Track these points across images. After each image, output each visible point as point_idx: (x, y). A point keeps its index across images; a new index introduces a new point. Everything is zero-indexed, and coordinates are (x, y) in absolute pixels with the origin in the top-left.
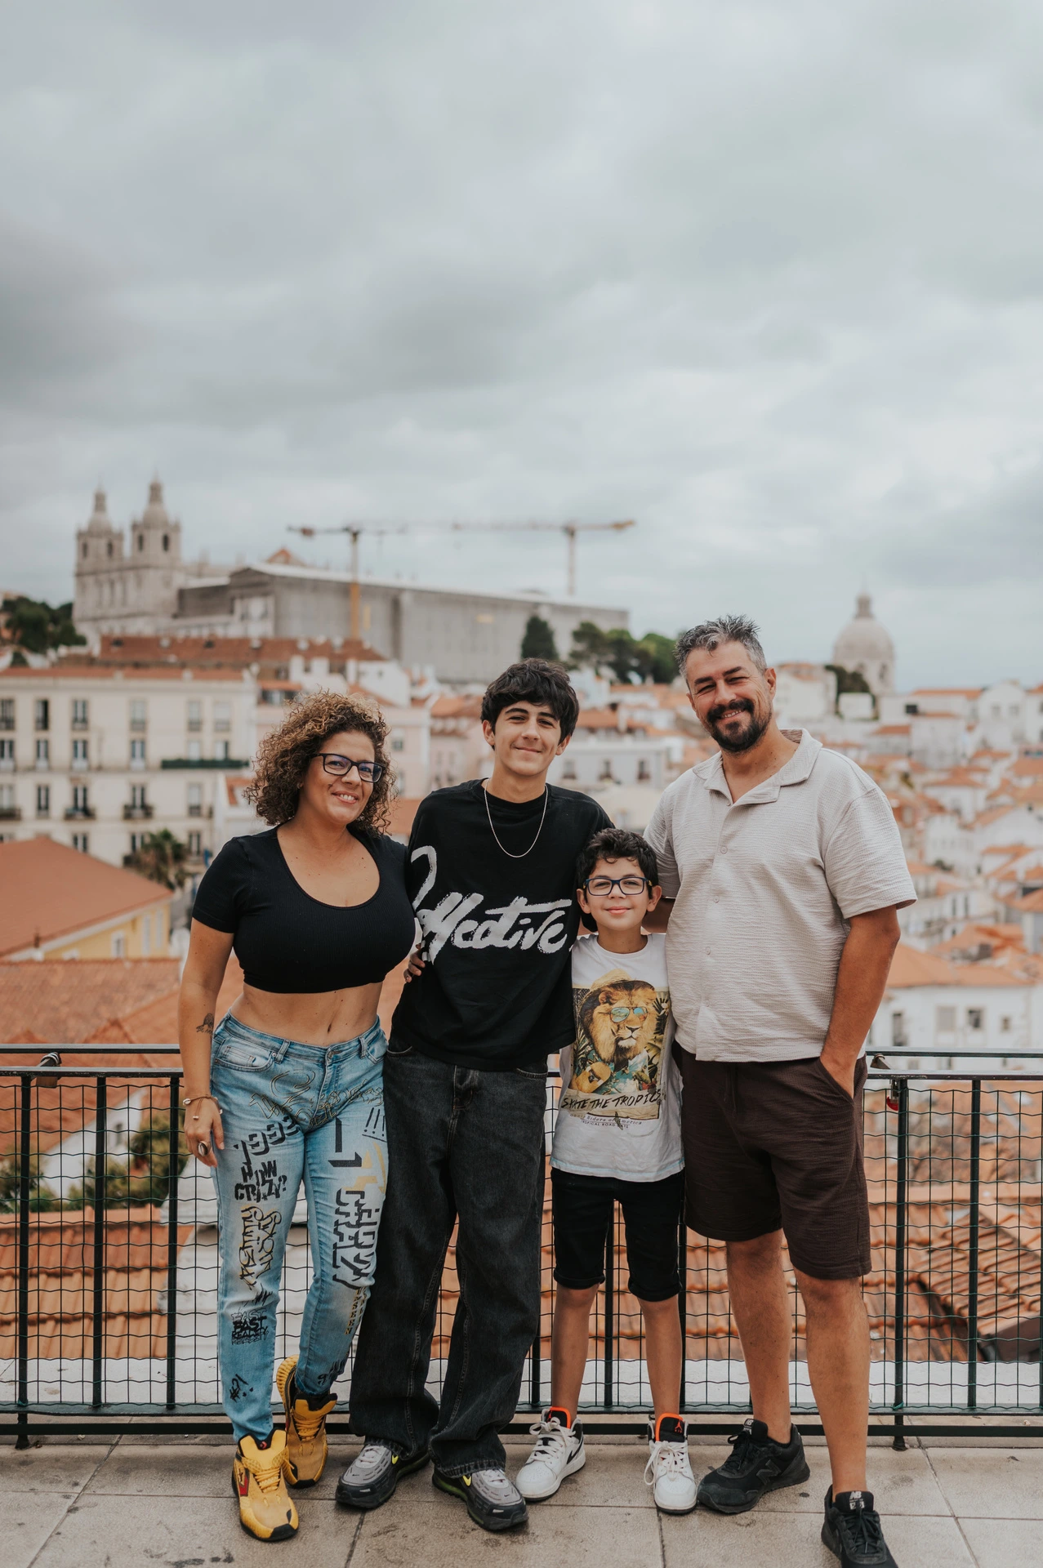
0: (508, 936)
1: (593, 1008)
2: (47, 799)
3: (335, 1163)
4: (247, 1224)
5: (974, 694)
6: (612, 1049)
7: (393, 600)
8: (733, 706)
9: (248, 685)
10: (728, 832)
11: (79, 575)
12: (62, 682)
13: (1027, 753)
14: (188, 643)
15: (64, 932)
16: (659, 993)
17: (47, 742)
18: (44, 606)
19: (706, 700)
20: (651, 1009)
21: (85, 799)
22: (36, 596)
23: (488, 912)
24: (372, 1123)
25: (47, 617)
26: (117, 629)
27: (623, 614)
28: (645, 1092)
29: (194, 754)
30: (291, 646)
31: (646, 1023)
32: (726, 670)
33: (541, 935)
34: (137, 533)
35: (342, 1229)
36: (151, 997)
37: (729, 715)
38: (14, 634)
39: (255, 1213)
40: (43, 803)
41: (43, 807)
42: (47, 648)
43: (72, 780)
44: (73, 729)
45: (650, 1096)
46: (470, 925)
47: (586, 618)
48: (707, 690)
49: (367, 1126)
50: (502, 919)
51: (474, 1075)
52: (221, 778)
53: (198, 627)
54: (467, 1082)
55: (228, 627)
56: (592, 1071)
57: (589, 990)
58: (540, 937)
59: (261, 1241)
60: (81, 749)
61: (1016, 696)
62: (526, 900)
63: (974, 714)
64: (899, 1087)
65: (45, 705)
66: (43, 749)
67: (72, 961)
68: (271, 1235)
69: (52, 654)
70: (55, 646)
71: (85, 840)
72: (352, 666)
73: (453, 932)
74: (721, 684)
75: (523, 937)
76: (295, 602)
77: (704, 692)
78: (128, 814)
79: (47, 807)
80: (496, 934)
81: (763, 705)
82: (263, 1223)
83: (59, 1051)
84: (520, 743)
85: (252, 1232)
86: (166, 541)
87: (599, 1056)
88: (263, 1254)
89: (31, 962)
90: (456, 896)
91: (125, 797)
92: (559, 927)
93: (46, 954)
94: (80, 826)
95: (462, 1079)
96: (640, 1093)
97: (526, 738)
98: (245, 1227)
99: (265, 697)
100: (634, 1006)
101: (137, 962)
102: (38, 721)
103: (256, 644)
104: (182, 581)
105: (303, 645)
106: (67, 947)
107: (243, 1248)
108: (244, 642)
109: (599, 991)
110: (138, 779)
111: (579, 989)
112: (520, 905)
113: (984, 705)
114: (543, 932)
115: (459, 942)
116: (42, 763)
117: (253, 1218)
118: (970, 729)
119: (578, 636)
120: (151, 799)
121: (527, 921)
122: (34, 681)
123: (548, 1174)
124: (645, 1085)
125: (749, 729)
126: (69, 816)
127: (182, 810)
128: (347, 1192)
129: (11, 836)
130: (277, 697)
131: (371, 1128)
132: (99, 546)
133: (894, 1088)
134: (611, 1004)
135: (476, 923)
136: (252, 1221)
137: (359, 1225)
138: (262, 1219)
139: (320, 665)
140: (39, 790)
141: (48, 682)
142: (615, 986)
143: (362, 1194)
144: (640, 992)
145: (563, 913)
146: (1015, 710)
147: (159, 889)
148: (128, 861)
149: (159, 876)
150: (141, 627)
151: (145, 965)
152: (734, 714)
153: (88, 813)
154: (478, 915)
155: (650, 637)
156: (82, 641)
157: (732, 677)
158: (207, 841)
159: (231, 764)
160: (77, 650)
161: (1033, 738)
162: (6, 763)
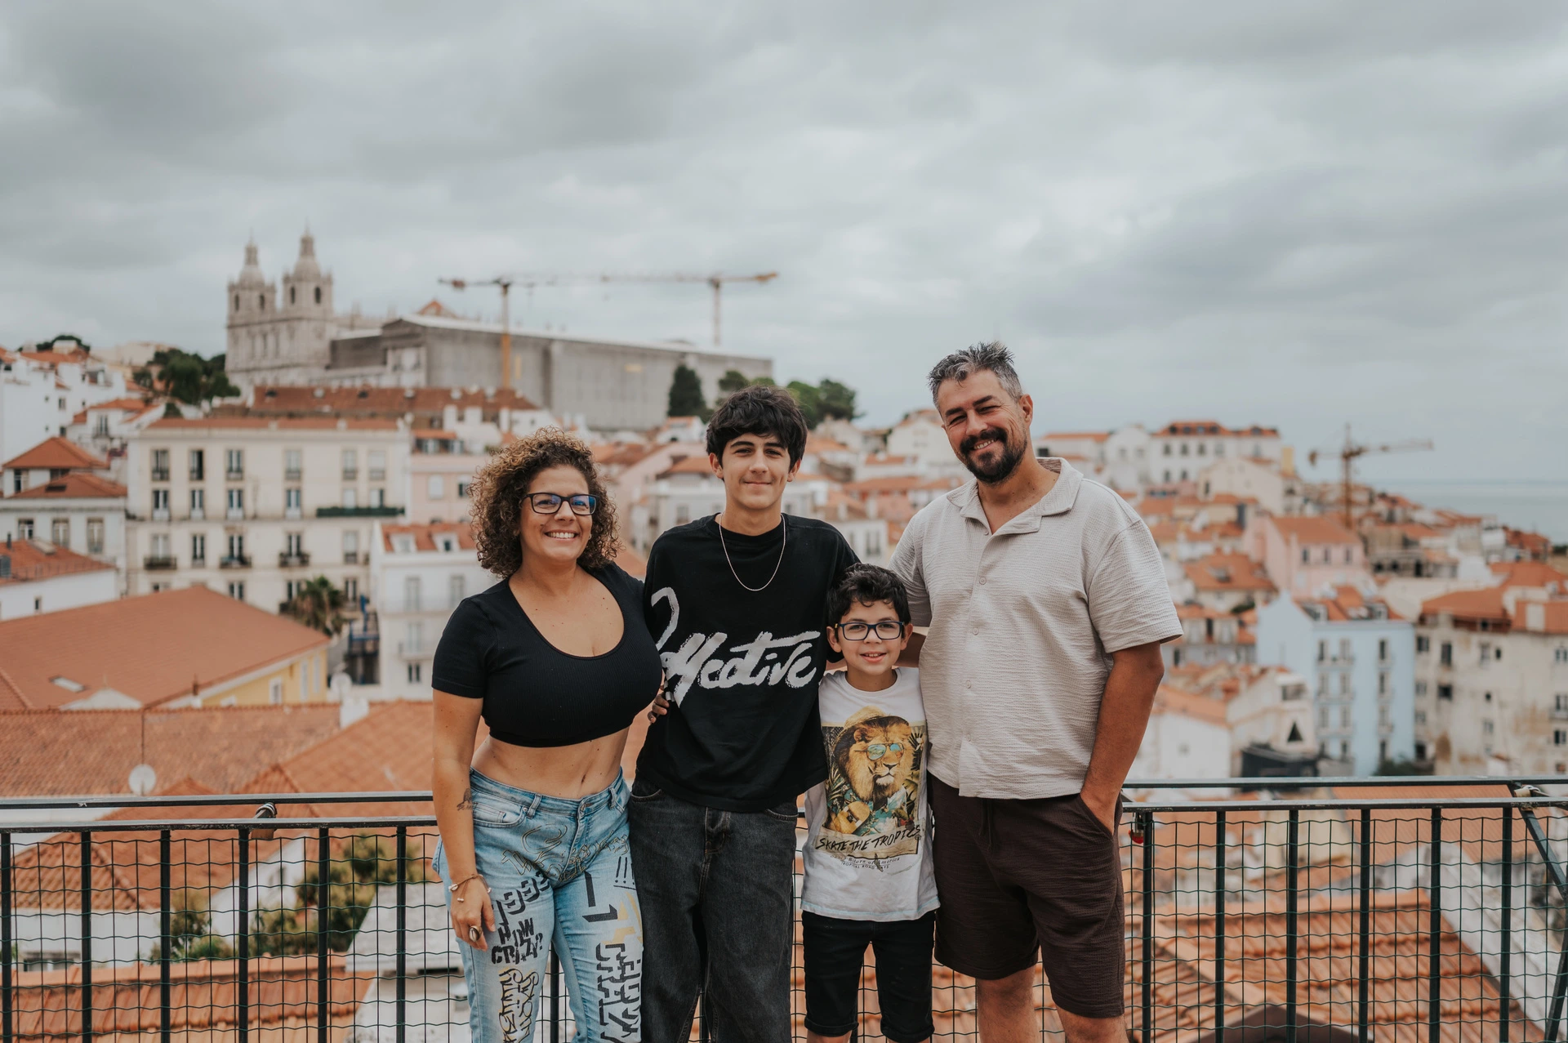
0: (754, 673)
1: (849, 746)
2: (202, 548)
3: (590, 918)
4: (506, 988)
5: (1101, 438)
6: (870, 788)
7: (544, 350)
8: (985, 436)
9: (402, 434)
10: (987, 562)
11: (231, 327)
12: (216, 432)
13: (1152, 493)
14: (342, 393)
15: (222, 679)
16: (914, 728)
17: (201, 492)
18: (196, 357)
19: (959, 431)
20: (908, 745)
21: (241, 548)
22: (189, 348)
23: (733, 650)
24: (622, 872)
25: (200, 368)
26: (270, 380)
27: (767, 363)
28: (903, 828)
29: (350, 503)
30: (445, 396)
31: (902, 760)
32: (976, 400)
33: (789, 669)
34: (290, 286)
35: (606, 984)
36: (311, 742)
37: (982, 446)
38: (167, 385)
39: (515, 975)
40: (198, 552)
41: (198, 557)
42: (201, 400)
43: (227, 529)
44: (228, 479)
45: (908, 832)
46: (715, 665)
47: (732, 367)
48: (958, 421)
49: (617, 876)
50: (747, 656)
51: (726, 817)
52: (377, 525)
53: (351, 378)
54: (719, 825)
55: (383, 378)
56: (849, 811)
57: (842, 728)
58: (788, 671)
59: (521, 1005)
60: (236, 498)
61: (1141, 439)
62: (770, 635)
63: (1102, 458)
64: (1144, 821)
65: (200, 455)
66: (197, 499)
67: (229, 708)
68: (530, 998)
69: (205, 405)
70: (209, 397)
71: (241, 588)
72: (505, 415)
73: (699, 673)
74: (972, 414)
75: (770, 672)
76: (447, 353)
77: (955, 423)
78: (284, 562)
79: (202, 556)
80: (742, 672)
81: (1017, 433)
82: (523, 985)
83: (275, 802)
84: (749, 476)
85: (511, 995)
86: (318, 294)
87: (857, 795)
88: (523, 1018)
89: (189, 709)
90: (699, 637)
91: (281, 545)
92: (807, 660)
93: (204, 701)
94: (236, 575)
95: (713, 822)
96: (898, 829)
97: (754, 472)
98: (504, 992)
99: (419, 446)
100: (890, 742)
101: (297, 707)
102: (192, 471)
103: (409, 394)
104: (333, 332)
105: (456, 395)
106: (226, 694)
107: (503, 1014)
108: (398, 391)
109: (853, 729)
110: (294, 527)
111: (832, 728)
112: (765, 640)
113: (1112, 448)
114: (790, 667)
115: (706, 683)
116: (197, 513)
117: (512, 982)
118: (1099, 470)
119: (724, 384)
120: (307, 547)
121: (773, 656)
122: (189, 432)
123: (798, 916)
124: (903, 821)
125: (1002, 459)
126: (224, 565)
127: (338, 557)
128: (607, 947)
129: (167, 586)
130: (431, 445)
131: (621, 878)
132: (251, 298)
133: (1139, 821)
134: (867, 741)
135: (722, 662)
136: (511, 984)
137: (623, 978)
138: (522, 981)
139: (474, 414)
140: (195, 539)
141: (204, 432)
142: (869, 722)
143: (622, 947)
144: (895, 728)
145: (810, 645)
146: (1141, 452)
147: (316, 635)
148: (285, 608)
149: (315, 622)
150: (294, 378)
151: (305, 711)
152: (986, 444)
153: (244, 562)
154: (723, 654)
155: (794, 385)
156: (235, 392)
157: (983, 407)
158: (362, 589)
159: (386, 512)
160: (231, 401)
161: (1157, 479)
162: (161, 513)
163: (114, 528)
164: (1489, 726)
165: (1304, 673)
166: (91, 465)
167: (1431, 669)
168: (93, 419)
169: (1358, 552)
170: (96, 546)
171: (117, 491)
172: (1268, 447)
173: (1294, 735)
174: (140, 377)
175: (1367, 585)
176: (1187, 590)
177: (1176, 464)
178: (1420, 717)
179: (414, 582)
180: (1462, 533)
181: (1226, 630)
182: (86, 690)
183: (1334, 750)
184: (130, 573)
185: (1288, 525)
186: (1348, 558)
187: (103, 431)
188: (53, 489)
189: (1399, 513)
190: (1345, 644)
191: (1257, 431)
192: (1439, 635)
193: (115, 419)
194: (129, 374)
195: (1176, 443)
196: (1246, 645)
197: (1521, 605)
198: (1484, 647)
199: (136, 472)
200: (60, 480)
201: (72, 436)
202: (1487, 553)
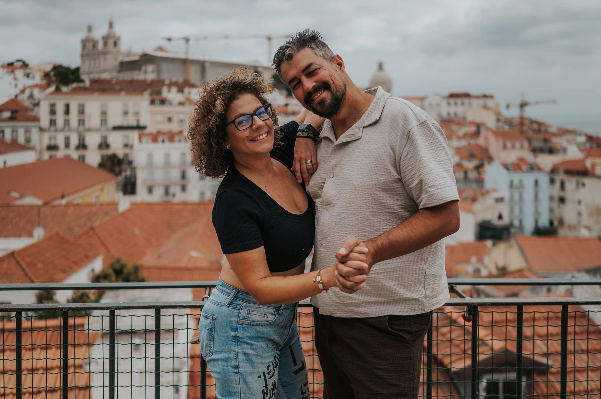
2: (69, 142)
5: (422, 99)
7: (202, 65)
8: (316, 90)
9: (146, 98)
11: (82, 56)
12: (74, 97)
13: (443, 121)
14: (123, 82)
15: (75, 192)
17: (68, 120)
18: (68, 69)
21: (83, 141)
25: (69, 72)
26: (96, 76)
29: (125, 124)
30: (163, 83)
32: (303, 68)
34: (104, 41)
36: (107, 218)
37: (316, 97)
38: (57, 79)
40: (67, 143)
41: (67, 145)
42: (69, 84)
43: (79, 134)
44: (79, 115)
48: (298, 86)
52: (136, 133)
53: (127, 76)
55: (139, 76)
60: (81, 122)
61: (438, 100)
65: (68, 105)
66: (67, 123)
67: (78, 204)
69: (70, 86)
70: (72, 83)
71: (84, 157)
72: (186, 90)
76: (165, 67)
78: (100, 147)
79: (69, 145)
81: (336, 82)
86: (115, 43)
89: (60, 205)
91: (99, 141)
93: (67, 201)
94: (81, 152)
99: (153, 102)
101: (102, 205)
102: (65, 112)
103: (149, 82)
104: (121, 58)
105: (167, 82)
106: (77, 198)
108: (144, 81)
110: (104, 134)
113: (426, 103)
116: (67, 128)
120: (109, 141)
122: (64, 97)
125: (332, 101)
126: (77, 148)
127: (121, 145)
129: (55, 157)
130: (157, 102)
132: (89, 45)
139: (174, 90)
140: (66, 138)
141: (68, 97)
147: (112, 176)
148: (100, 165)
149: (111, 170)
150: (106, 76)
151: (105, 206)
152: (319, 95)
153: (85, 147)
156: (83, 81)
157: (309, 72)
158: (130, 158)
159: (139, 128)
160: (81, 85)
161: (445, 115)
162: (53, 128)
163: (35, 134)
164: (579, 214)
165: (504, 192)
166: (26, 109)
167: (556, 191)
168: (27, 92)
169: (526, 144)
170: (28, 140)
171: (36, 119)
172: (490, 103)
173: (500, 217)
174: (46, 75)
175: (530, 157)
176: (456, 159)
177: (452, 109)
178: (551, 210)
179: (150, 156)
180: (569, 137)
181: (472, 175)
182: (22, 197)
183: (516, 223)
184: (41, 152)
185: (498, 133)
186: (522, 146)
187: (31, 96)
188: (12, 119)
189: (543, 129)
190: (521, 181)
191: (485, 96)
192: (559, 178)
193: (36, 92)
194: (42, 74)
195: (452, 101)
196: (480, 181)
197: (593, 166)
198: (578, 183)
199: (43, 112)
200: (14, 115)
201: (20, 98)
202: (578, 145)
